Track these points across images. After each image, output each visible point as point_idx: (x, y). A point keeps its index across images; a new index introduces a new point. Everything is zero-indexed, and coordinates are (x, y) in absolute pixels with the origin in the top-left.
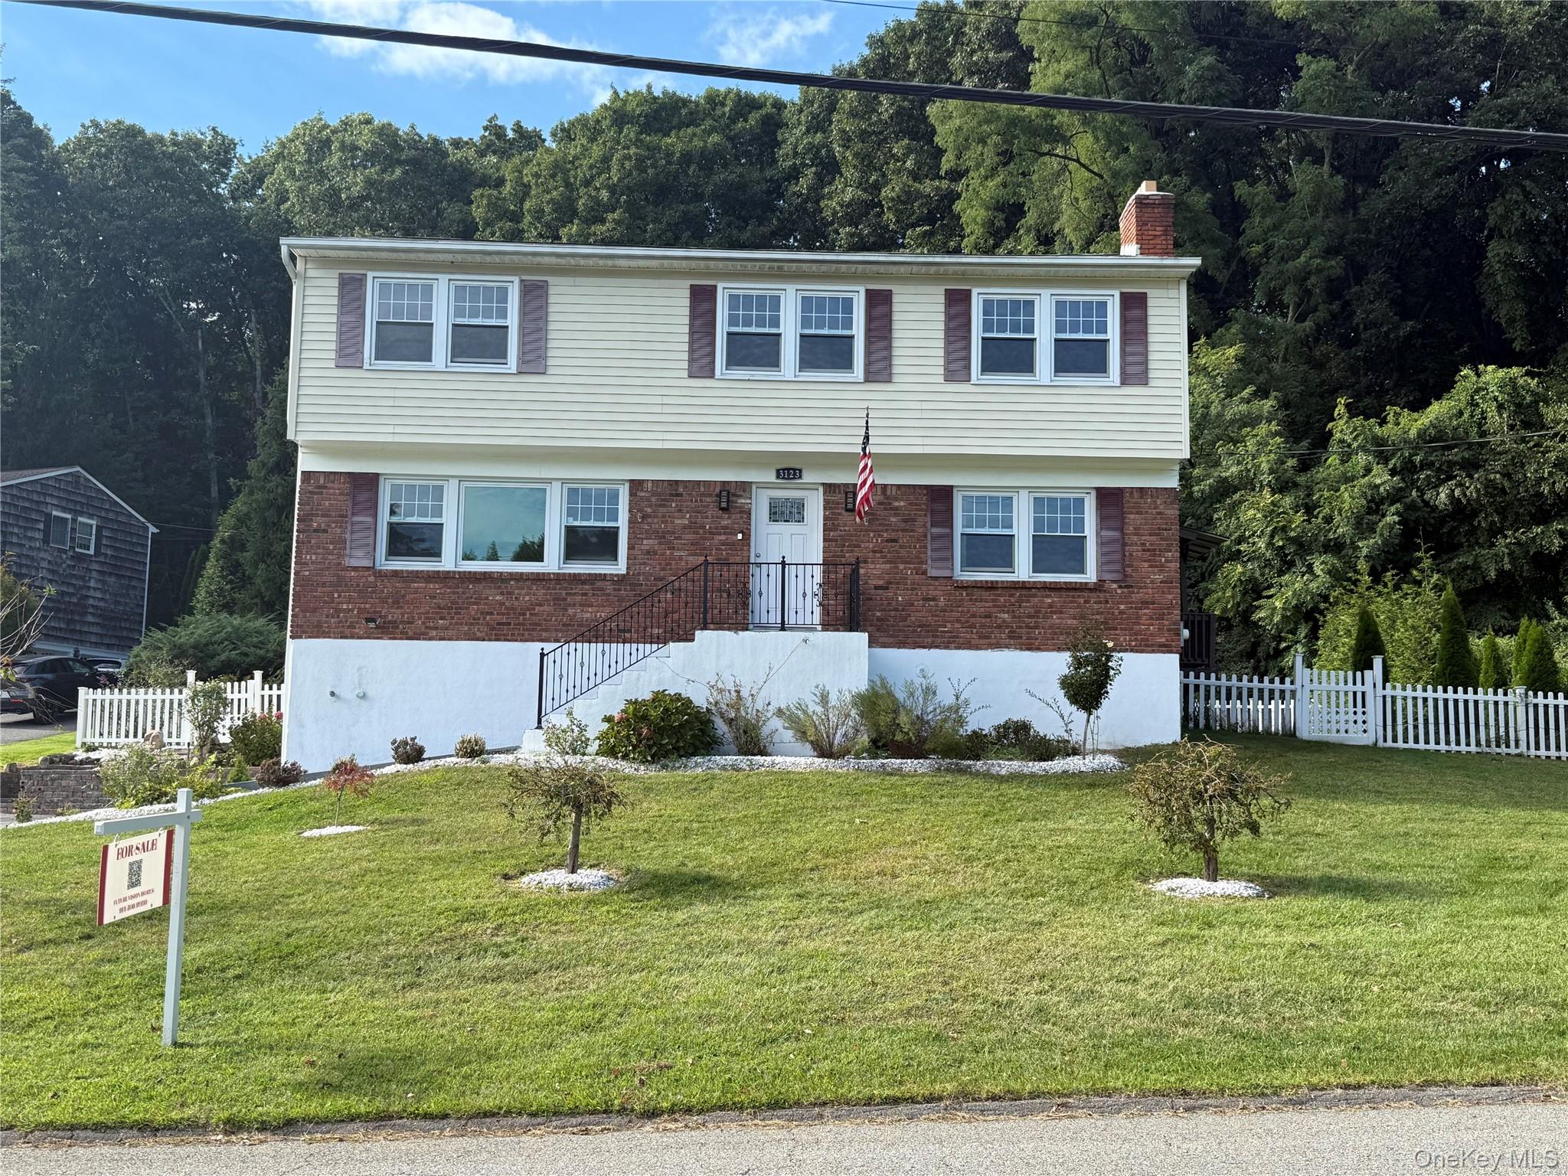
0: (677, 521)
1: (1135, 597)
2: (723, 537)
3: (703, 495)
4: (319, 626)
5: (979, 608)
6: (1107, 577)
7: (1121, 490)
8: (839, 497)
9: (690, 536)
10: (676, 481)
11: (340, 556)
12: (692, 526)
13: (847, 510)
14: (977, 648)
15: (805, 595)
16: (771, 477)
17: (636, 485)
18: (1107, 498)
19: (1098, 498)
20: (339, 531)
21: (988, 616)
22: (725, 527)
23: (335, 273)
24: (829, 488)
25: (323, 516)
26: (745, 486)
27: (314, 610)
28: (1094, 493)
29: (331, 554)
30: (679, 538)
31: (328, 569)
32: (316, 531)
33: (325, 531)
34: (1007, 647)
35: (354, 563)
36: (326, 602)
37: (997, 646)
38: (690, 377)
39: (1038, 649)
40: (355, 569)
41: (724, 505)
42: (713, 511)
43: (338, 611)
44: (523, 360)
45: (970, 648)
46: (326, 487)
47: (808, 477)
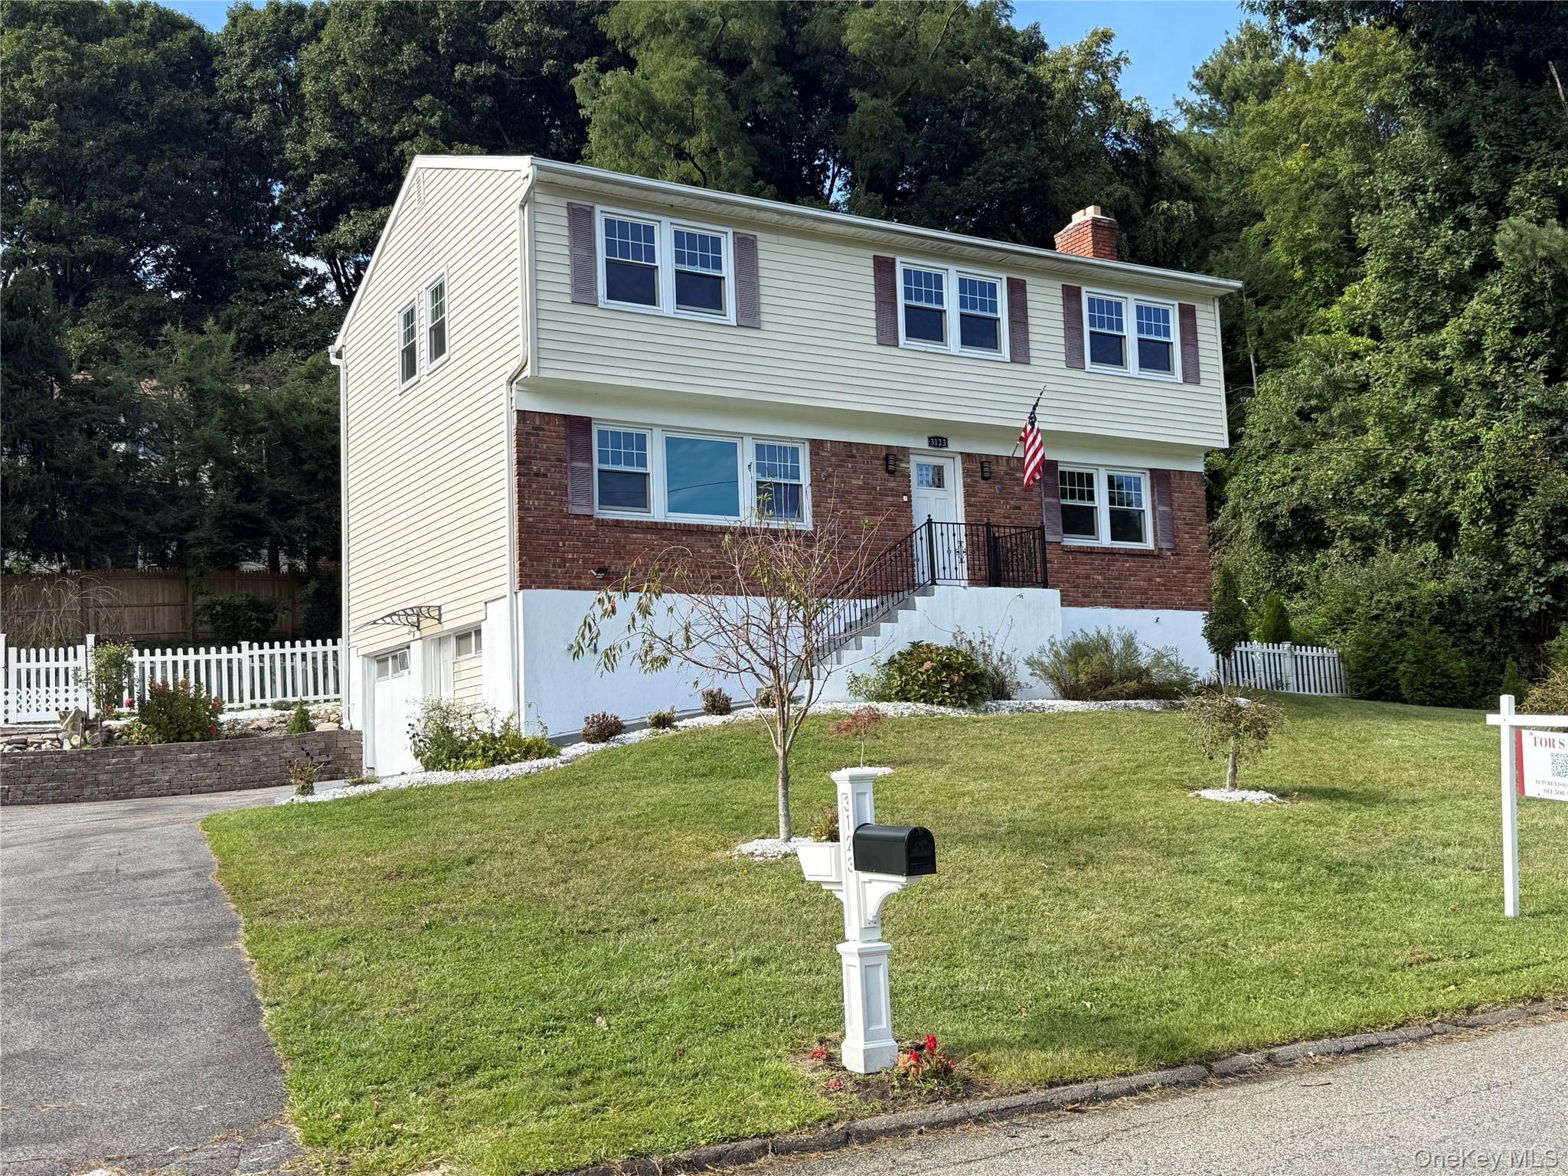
0: (854, 482)
1: (1183, 563)
2: (890, 499)
3: (872, 457)
4: (547, 575)
5: (1082, 570)
6: (1164, 545)
7: (1169, 471)
8: (977, 466)
9: (864, 497)
10: (850, 444)
11: (561, 502)
12: (866, 487)
13: (983, 478)
14: (1082, 605)
15: (949, 552)
16: (924, 445)
17: (816, 445)
18: (1160, 478)
19: (1152, 478)
20: (558, 476)
21: (1088, 578)
22: (892, 490)
23: (564, 201)
24: (967, 457)
25: (542, 459)
26: (905, 451)
27: (540, 559)
28: (1148, 473)
29: (553, 499)
30: (855, 498)
31: (551, 516)
32: (537, 475)
33: (545, 476)
34: (1102, 604)
35: (577, 510)
36: (551, 551)
37: (1094, 604)
38: (879, 344)
39: (1123, 607)
40: (577, 516)
41: (891, 468)
42: (881, 474)
43: (564, 560)
44: (740, 312)
45: (1077, 605)
46: (543, 429)
47: (953, 446)
